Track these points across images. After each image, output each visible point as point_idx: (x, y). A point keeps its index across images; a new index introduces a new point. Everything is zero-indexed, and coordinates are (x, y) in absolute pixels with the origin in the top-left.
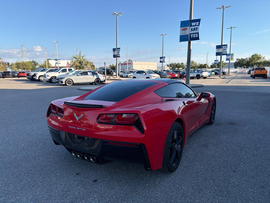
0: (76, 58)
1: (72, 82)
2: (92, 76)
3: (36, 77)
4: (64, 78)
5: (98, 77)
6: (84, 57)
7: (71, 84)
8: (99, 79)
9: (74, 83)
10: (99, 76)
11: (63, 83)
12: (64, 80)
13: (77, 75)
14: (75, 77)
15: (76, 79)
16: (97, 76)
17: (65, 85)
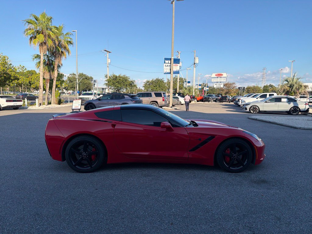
0: (288, 81)
1: (258, 110)
2: (287, 104)
3: (239, 102)
4: (249, 104)
5: (296, 105)
6: (299, 80)
7: (257, 111)
8: (298, 107)
9: (260, 110)
10: (298, 103)
11: (247, 109)
12: (248, 107)
13: (266, 102)
14: (263, 104)
15: (263, 106)
16: (294, 104)
17: (250, 112)
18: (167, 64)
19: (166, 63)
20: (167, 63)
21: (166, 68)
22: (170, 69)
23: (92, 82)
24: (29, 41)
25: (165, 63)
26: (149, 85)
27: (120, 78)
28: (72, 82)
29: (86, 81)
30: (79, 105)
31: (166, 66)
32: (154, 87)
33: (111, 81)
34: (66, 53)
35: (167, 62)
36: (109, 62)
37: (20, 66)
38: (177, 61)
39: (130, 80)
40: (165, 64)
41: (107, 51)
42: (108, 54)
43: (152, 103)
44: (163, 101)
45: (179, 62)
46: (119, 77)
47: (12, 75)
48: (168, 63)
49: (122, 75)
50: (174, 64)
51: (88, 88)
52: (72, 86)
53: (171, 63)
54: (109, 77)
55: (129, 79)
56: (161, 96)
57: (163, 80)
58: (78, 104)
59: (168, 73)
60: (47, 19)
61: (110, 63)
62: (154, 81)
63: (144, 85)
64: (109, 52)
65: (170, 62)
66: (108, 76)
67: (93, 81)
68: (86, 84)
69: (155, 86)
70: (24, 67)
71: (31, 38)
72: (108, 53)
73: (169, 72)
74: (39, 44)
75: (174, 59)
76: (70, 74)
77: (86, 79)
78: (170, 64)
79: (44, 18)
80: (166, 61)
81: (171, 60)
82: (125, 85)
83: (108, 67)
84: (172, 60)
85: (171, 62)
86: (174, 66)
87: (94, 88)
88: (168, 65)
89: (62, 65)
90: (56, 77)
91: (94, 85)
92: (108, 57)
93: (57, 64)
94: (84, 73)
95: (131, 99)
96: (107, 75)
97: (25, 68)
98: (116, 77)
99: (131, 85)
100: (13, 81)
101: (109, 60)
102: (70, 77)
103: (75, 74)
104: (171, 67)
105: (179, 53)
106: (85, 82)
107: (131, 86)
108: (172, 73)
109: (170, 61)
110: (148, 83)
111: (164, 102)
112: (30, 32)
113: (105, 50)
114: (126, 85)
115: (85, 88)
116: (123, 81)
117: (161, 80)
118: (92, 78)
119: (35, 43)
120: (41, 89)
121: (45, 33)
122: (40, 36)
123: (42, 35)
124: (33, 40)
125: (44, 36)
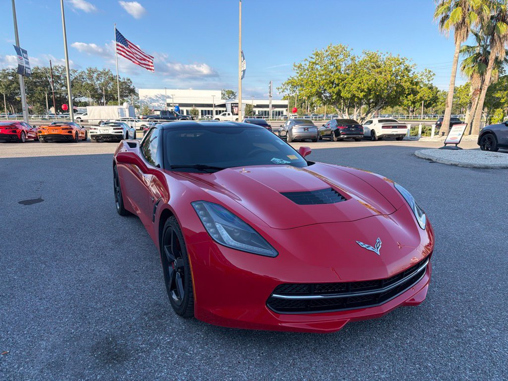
24: (440, 26)
30: (460, 134)
37: (426, 70)
58: (458, 133)
70: (430, 71)
71: (443, 21)
74: (455, 27)
90: (488, 83)
93: (493, 58)
100: (409, 97)
112: (441, 10)
119: (447, 27)
120: (448, 107)
121: (465, 4)
122: (455, 12)
123: (459, 9)
124: (446, 22)
125: (463, 9)
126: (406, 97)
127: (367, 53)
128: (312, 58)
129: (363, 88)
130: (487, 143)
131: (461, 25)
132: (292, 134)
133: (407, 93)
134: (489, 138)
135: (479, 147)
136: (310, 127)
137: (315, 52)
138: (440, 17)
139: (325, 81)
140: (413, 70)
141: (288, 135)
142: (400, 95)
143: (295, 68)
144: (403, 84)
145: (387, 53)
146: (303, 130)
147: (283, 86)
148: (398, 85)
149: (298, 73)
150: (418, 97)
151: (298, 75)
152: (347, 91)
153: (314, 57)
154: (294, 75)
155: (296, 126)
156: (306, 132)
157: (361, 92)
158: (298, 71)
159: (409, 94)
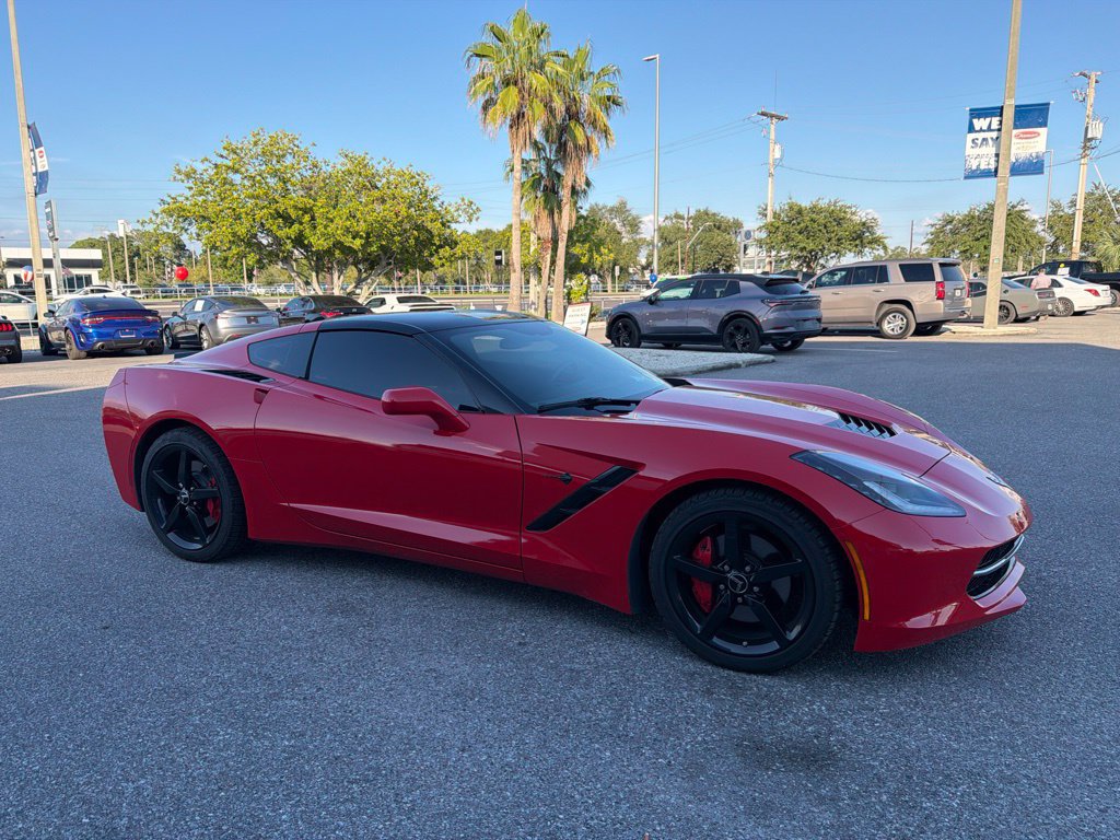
18: (981, 136)
19: (977, 128)
20: (981, 130)
21: (977, 151)
22: (997, 155)
23: (739, 239)
24: (481, 116)
25: (971, 129)
26: (954, 232)
27: (814, 216)
28: (671, 243)
29: (719, 237)
30: (583, 322)
31: (979, 142)
32: (978, 239)
33: (778, 228)
34: (598, 143)
35: (979, 123)
36: (777, 154)
37: (463, 200)
38: (1031, 116)
39: (856, 218)
40: (971, 136)
41: (772, 116)
42: (773, 127)
43: (887, 307)
44: (938, 299)
45: (1046, 118)
46: (814, 209)
47: (435, 232)
48: (989, 129)
49: (823, 204)
50: (1015, 132)
51: (723, 262)
52: (670, 259)
53: (999, 130)
54: (775, 213)
55: (853, 214)
56: (932, 278)
57: (1019, 208)
58: (579, 319)
59: (986, 174)
60: (533, 31)
61: (781, 160)
62: (977, 214)
63: (930, 237)
64: (780, 118)
65: (995, 125)
66: (769, 208)
67: (743, 233)
68: (715, 247)
69: (978, 235)
70: (471, 203)
71: (485, 108)
72: (775, 120)
73: (992, 167)
74: (508, 122)
75: (1016, 106)
76: (667, 218)
77: (719, 228)
78: (995, 135)
79: (522, 29)
80: (975, 121)
81: (1001, 115)
82: (833, 241)
83: (771, 175)
84: (1009, 114)
85: (1001, 122)
86: (1014, 140)
87: (743, 260)
88: (984, 139)
89: (588, 184)
90: (566, 230)
91: (746, 248)
92: (772, 136)
93: (570, 184)
94: (712, 210)
95: (763, 293)
96: (766, 206)
97: (474, 208)
98: (800, 212)
99: (860, 237)
100: (441, 251)
101: (777, 147)
102: (666, 227)
103: (681, 213)
104: (998, 148)
105: (1093, 78)
106: (713, 242)
107: (857, 242)
108: (1004, 171)
109: (995, 121)
110: (949, 227)
111: (940, 302)
112: (481, 86)
113: (763, 114)
114: (839, 240)
115: (712, 262)
116: (825, 227)
117: (1013, 207)
118: (738, 225)
119: (494, 120)
120: (514, 271)
121: (522, 82)
122: (507, 93)
123: (513, 90)
124: (491, 111)
125: (520, 91)
126: (437, 251)
127: (350, 155)
128: (222, 156)
129: (356, 229)
130: (623, 336)
131: (518, 119)
132: (217, 332)
133: (438, 243)
134: (625, 327)
135: (609, 341)
136: (260, 313)
137: (225, 144)
138: (481, 100)
139: (265, 210)
140: (441, 199)
141: (204, 335)
142: (425, 247)
143: (179, 177)
144: (429, 225)
145: (385, 159)
146: (245, 321)
147: (154, 218)
148: (418, 228)
149: (191, 188)
150: (458, 251)
151: (189, 194)
152: (323, 235)
153: (225, 153)
154: (182, 191)
155: (226, 312)
156: (253, 326)
157: (354, 238)
158: (191, 185)
159: (441, 247)
